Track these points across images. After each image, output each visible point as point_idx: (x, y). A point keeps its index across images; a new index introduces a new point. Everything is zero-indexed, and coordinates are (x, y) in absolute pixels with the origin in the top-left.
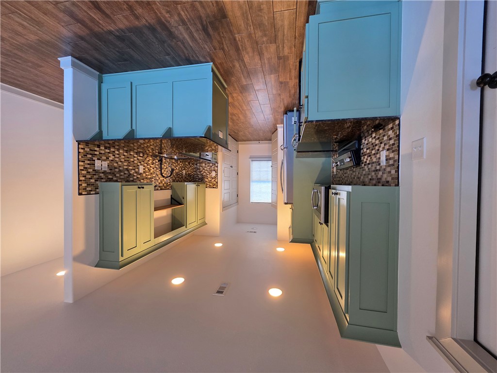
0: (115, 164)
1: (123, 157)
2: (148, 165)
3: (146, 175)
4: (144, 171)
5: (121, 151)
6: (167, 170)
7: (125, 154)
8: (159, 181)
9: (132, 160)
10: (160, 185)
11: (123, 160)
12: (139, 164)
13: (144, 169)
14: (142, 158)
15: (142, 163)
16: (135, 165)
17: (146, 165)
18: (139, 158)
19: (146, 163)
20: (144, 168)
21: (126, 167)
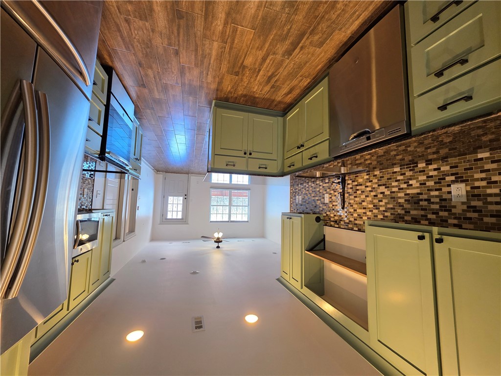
0: (306, 197)
1: (311, 188)
2: (335, 192)
3: (333, 205)
4: (330, 200)
5: (310, 184)
6: (373, 194)
7: (313, 185)
8: (355, 215)
9: (318, 189)
10: (356, 222)
11: (311, 192)
12: (325, 192)
13: (330, 198)
14: (327, 185)
15: (328, 190)
16: (321, 194)
17: (332, 192)
18: (325, 185)
19: (333, 190)
20: (330, 196)
21: (313, 198)
